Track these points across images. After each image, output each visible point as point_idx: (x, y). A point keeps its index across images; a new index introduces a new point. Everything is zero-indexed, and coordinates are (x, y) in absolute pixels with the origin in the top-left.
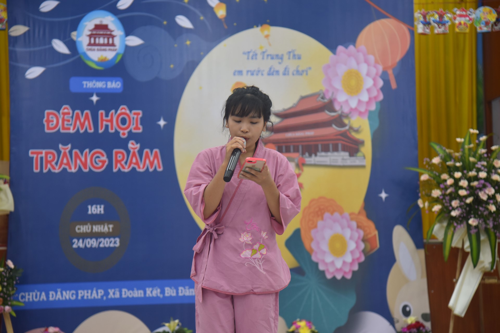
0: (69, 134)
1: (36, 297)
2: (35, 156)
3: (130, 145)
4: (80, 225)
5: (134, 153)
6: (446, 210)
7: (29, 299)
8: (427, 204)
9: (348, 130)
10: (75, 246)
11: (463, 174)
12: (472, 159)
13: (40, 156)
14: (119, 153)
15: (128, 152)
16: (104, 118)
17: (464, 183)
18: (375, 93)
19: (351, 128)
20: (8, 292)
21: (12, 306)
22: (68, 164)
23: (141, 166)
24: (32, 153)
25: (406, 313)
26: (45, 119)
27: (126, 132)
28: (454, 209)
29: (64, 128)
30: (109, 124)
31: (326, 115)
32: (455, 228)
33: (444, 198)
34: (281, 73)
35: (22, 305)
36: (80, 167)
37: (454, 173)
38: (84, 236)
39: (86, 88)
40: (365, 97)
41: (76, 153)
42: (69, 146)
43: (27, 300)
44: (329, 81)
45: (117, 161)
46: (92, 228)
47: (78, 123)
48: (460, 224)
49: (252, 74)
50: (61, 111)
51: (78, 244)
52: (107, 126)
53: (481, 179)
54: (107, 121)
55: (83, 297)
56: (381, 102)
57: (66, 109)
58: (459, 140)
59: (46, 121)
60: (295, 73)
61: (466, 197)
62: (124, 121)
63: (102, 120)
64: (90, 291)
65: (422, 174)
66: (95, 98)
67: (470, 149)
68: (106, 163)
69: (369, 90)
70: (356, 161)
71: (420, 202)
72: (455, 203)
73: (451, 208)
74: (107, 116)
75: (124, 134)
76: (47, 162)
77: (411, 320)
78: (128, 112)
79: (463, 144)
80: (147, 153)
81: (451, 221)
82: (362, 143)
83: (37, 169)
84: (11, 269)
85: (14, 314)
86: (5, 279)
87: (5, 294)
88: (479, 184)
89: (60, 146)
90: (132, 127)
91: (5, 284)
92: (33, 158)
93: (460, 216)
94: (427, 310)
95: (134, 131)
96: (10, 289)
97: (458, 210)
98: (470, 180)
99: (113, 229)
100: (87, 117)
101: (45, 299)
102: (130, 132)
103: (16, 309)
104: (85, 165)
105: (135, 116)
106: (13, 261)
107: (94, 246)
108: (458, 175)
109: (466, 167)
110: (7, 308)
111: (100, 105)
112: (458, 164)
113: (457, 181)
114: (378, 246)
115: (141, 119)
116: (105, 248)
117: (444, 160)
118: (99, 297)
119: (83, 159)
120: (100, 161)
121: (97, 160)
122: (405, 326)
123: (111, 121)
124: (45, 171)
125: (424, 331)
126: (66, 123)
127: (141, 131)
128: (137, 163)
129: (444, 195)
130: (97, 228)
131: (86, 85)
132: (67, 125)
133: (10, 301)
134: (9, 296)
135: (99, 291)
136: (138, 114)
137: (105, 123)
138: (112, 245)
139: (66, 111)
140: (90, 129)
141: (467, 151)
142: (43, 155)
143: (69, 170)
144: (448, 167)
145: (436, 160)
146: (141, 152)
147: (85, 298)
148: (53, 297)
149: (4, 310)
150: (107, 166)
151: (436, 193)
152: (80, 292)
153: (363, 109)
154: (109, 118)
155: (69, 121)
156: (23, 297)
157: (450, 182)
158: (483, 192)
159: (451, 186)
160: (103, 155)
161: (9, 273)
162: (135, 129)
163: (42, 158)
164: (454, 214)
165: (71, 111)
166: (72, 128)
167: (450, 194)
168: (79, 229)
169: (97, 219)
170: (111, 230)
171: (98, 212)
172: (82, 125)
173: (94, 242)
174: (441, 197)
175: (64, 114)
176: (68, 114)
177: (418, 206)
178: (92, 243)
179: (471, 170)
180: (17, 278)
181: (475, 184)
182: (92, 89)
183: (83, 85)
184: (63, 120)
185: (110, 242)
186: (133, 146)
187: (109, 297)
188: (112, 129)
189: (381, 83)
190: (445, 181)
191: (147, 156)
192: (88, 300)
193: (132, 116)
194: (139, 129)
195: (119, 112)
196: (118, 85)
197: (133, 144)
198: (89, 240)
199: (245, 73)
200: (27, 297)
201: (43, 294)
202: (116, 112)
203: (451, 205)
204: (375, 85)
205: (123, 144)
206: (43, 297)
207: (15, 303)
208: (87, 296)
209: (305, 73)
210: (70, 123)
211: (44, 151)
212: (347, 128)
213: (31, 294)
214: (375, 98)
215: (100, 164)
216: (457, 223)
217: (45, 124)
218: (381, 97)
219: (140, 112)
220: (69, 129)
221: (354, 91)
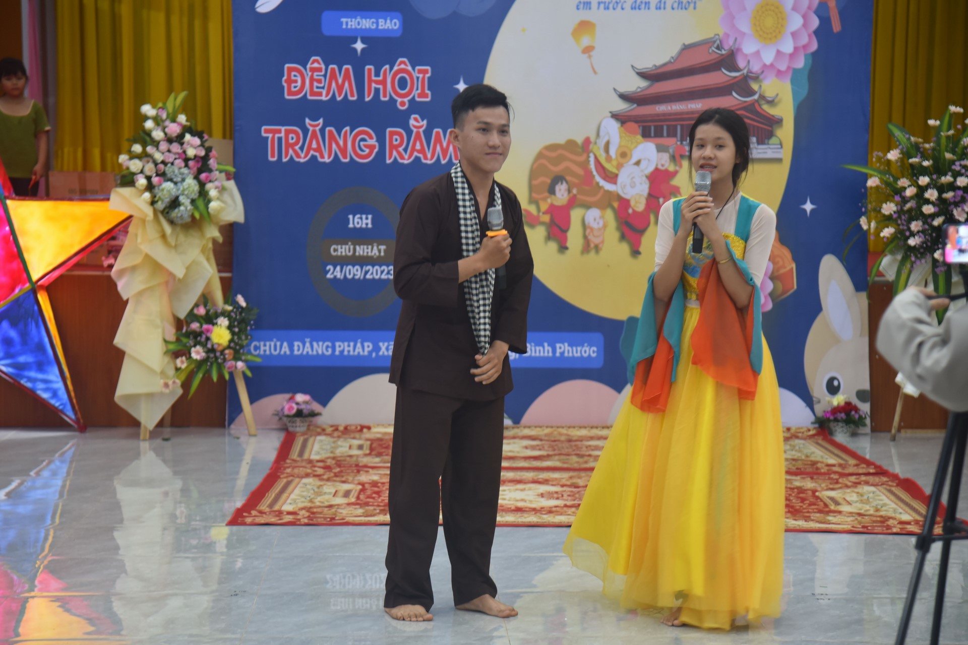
0: (321, 101)
1: (275, 350)
2: (270, 136)
3: (412, 122)
4: (337, 244)
5: (418, 133)
6: (902, 236)
7: (265, 351)
8: (873, 224)
9: (757, 101)
10: (329, 276)
11: (932, 179)
12: (948, 156)
13: (277, 136)
14: (394, 135)
15: (409, 132)
16: (374, 78)
17: (932, 194)
18: (804, 39)
19: (762, 97)
20: (240, 342)
21: (245, 361)
22: (318, 149)
23: (429, 156)
24: (267, 131)
25: (833, 388)
26: (285, 78)
27: (406, 100)
28: (913, 234)
29: (313, 93)
30: (381, 87)
31: (725, 76)
32: (913, 263)
33: (900, 217)
34: (653, 6)
35: (258, 360)
36: (336, 154)
37: (918, 178)
38: (343, 261)
39: (347, 29)
40: (788, 47)
41: (330, 132)
42: (321, 121)
43: (262, 352)
44: (730, 18)
45: (393, 147)
46: (355, 250)
47: (334, 85)
48: (920, 259)
49: (607, 8)
50: (308, 66)
51: (335, 273)
52: (377, 90)
53: (959, 188)
54: (377, 82)
55: (342, 352)
56: (814, 54)
57: (317, 62)
58: (931, 122)
59: (286, 81)
60: (676, 5)
61: (933, 216)
62: (403, 83)
63: (370, 81)
64: (352, 344)
65: (871, 176)
66: (359, 46)
67: (948, 137)
68: (376, 150)
69: (794, 35)
70: (767, 151)
71: (863, 221)
72: (915, 226)
73: (908, 234)
74: (377, 75)
75: (403, 104)
76: (289, 145)
77: (838, 400)
78: (410, 68)
79: (938, 129)
80: (438, 133)
81: (909, 253)
82: (779, 122)
83: (273, 156)
84: (242, 308)
85: (249, 374)
86: (236, 323)
87: (236, 344)
88: (954, 197)
89: (307, 121)
90: (415, 93)
91: (236, 330)
92: (267, 138)
93: (921, 246)
94: (866, 386)
95: (418, 99)
96: (243, 337)
97: (920, 237)
98: (941, 189)
99: (385, 251)
100: (347, 77)
101: (288, 353)
102: (412, 101)
103: (251, 366)
104: (344, 151)
105: (421, 76)
106: (243, 296)
107: (357, 277)
108: (924, 180)
109: (940, 168)
110: (240, 364)
111: (367, 57)
112: (926, 163)
113: (922, 190)
114: (795, 287)
115: (429, 78)
116: (374, 279)
117: (906, 154)
118: (366, 353)
119: (341, 143)
120: (366, 146)
121: (362, 143)
122: (829, 409)
123: (384, 82)
124: (284, 160)
125: (857, 416)
126: (315, 84)
127: (428, 99)
128: (422, 151)
129: (900, 212)
130: (362, 250)
131: (347, 23)
132: (318, 87)
133: (243, 354)
134: (242, 347)
135: (366, 344)
136: (426, 72)
137: (374, 85)
138: (384, 277)
139: (316, 65)
140: (352, 95)
141: (943, 141)
142: (283, 135)
143: (320, 160)
144: (912, 165)
145: (893, 155)
146: (428, 133)
147: (346, 353)
148: (299, 350)
149: (236, 367)
150: (377, 153)
151: (889, 208)
152: (337, 344)
153: (783, 67)
154: (381, 78)
155: (319, 81)
156: (256, 348)
157: (910, 192)
158: (959, 209)
159: (912, 198)
160: (371, 138)
161: (241, 313)
162: (420, 96)
163: (280, 139)
164: (912, 242)
165: (323, 66)
166: (324, 92)
167: (910, 210)
168: (335, 250)
169: (361, 236)
170: (382, 254)
171: (364, 226)
172: (340, 88)
173: (357, 270)
174: (895, 216)
175: (313, 70)
176: (319, 70)
177: (860, 227)
178: (355, 272)
179: (945, 175)
180: (252, 322)
181: (949, 195)
182: (356, 29)
183: (342, 23)
184: (312, 80)
185: (382, 272)
186: (416, 123)
187: (381, 353)
188: (385, 96)
189: (815, 22)
190: (904, 189)
191: (438, 140)
192: (349, 357)
193: (415, 74)
194: (426, 96)
195: (396, 68)
196: (395, 24)
197: (416, 120)
198: (350, 267)
199: (594, 5)
200: (262, 348)
201: (285, 344)
202: (391, 69)
203: (909, 229)
204: (805, 25)
205: (401, 120)
206: (285, 349)
207: (249, 357)
208: (349, 351)
209: (692, 5)
210: (322, 85)
211: (283, 129)
212: (756, 97)
213: (268, 344)
214: (805, 47)
215: (367, 151)
216: (916, 257)
217: (285, 85)
218: (815, 46)
219: (428, 68)
220: (320, 94)
221: (769, 36)
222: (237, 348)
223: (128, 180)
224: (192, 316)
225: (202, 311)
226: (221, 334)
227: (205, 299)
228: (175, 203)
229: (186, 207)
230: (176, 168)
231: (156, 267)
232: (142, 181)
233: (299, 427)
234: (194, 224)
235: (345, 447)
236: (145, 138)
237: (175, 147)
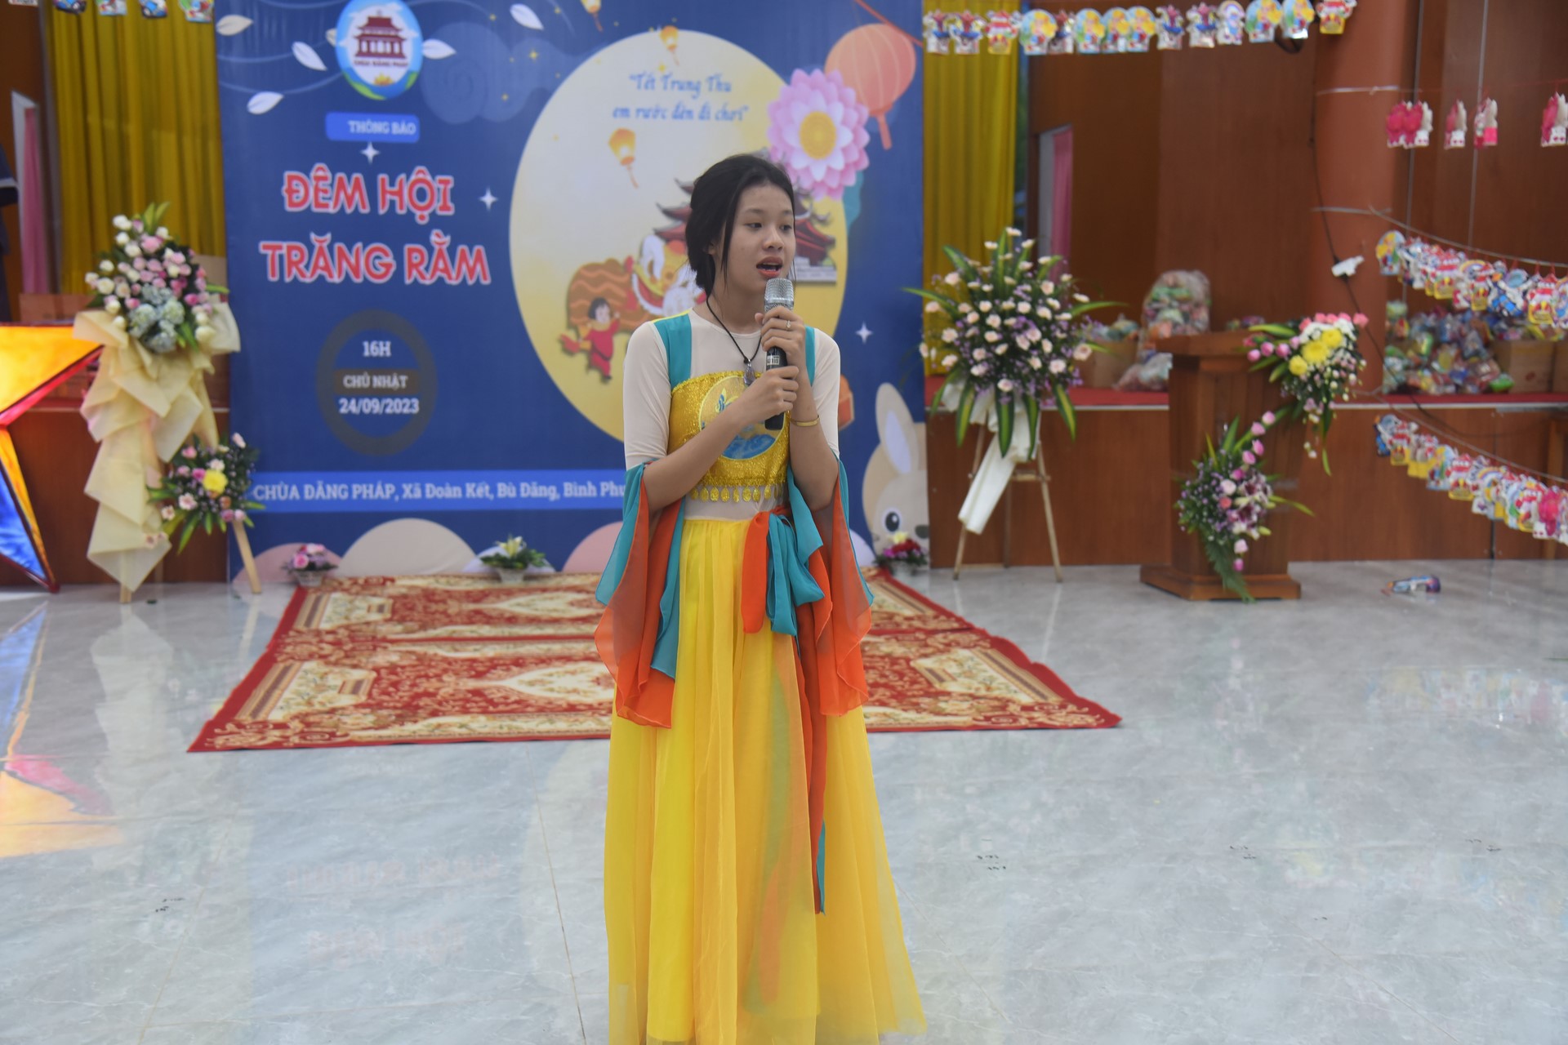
0: (328, 215)
1: (283, 493)
2: (269, 252)
3: (434, 238)
4: (351, 374)
5: (440, 252)
6: (964, 365)
7: (270, 496)
8: (934, 352)
9: (809, 220)
10: (343, 410)
11: (994, 304)
12: (1008, 280)
13: (278, 252)
14: (413, 252)
15: (430, 249)
16: (388, 188)
17: (994, 321)
18: (855, 155)
19: (814, 216)
20: (239, 488)
21: (246, 510)
22: (327, 268)
23: (454, 275)
24: (266, 247)
25: (892, 525)
26: (285, 187)
27: (426, 213)
28: (976, 363)
29: (318, 205)
30: (396, 198)
32: (976, 394)
33: (962, 345)
34: (696, 114)
35: (261, 507)
36: (347, 274)
37: (979, 303)
38: (358, 394)
39: (356, 134)
40: (839, 163)
41: (340, 249)
42: (328, 236)
43: (267, 497)
44: (778, 131)
45: (412, 266)
46: (371, 381)
47: (342, 196)
48: (985, 389)
49: (646, 116)
50: (313, 174)
51: (349, 407)
52: (392, 203)
53: (1021, 314)
54: (392, 193)
55: (360, 496)
56: (866, 172)
57: (320, 170)
58: (989, 245)
59: (287, 191)
60: (720, 115)
61: (997, 344)
62: (421, 195)
63: (384, 192)
64: (371, 486)
65: (930, 300)
66: (370, 152)
67: (1006, 262)
68: (393, 269)
69: (845, 151)
70: (820, 273)
71: (923, 349)
72: (979, 354)
73: (971, 362)
74: (392, 184)
75: (422, 217)
76: (291, 263)
77: (899, 537)
78: (429, 178)
79: (994, 253)
80: (463, 252)
81: (971, 383)
82: (830, 243)
83: (273, 275)
84: (240, 449)
85: (250, 523)
86: (233, 467)
87: (233, 490)
88: (1017, 323)
89: (313, 236)
90: (437, 205)
91: (234, 474)
92: (265, 256)
93: (985, 376)
94: (924, 520)
95: (440, 213)
96: (242, 483)
97: (983, 365)
98: (1004, 315)
99: (407, 382)
100: (357, 186)
101: (298, 497)
102: (433, 215)
103: (252, 515)
104: (356, 270)
105: (442, 187)
106: (242, 435)
107: (375, 411)
108: (985, 306)
109: (1000, 294)
110: (239, 514)
111: (380, 164)
112: (987, 288)
113: (983, 316)
114: (852, 417)
115: (453, 191)
116: (394, 415)
117: (966, 278)
118: (388, 496)
119: (353, 261)
120: (382, 265)
121: (377, 262)
122: (890, 547)
123: (400, 193)
124: (288, 280)
125: (918, 555)
126: (321, 195)
127: (451, 213)
128: (446, 270)
129: (962, 339)
130: (380, 381)
131: (355, 127)
132: (324, 198)
133: (243, 502)
134: (241, 493)
135: (388, 486)
136: (446, 182)
137: (389, 197)
138: (406, 411)
139: (321, 173)
140: (364, 207)
141: (1000, 265)
142: (284, 251)
143: (329, 280)
144: (971, 291)
145: (952, 279)
146: (452, 250)
147: (364, 496)
148: (310, 494)
149: (234, 517)
150: (395, 274)
151: (950, 335)
152: (355, 487)
153: (834, 184)
154: (396, 188)
155: (325, 192)
156: (261, 493)
157: (972, 318)
158: (1022, 337)
159: (974, 324)
160: (386, 254)
161: (239, 455)
162: (442, 208)
163: (281, 257)
164: (977, 371)
165: (329, 174)
166: (331, 204)
167: (973, 338)
168: (349, 382)
169: (378, 366)
170: (404, 385)
171: (382, 354)
172: (350, 199)
173: (375, 404)
174: (957, 343)
175: (318, 179)
176: (325, 178)
177: (919, 355)
178: (372, 406)
179: (1005, 299)
180: (252, 465)
181: (1011, 322)
182: (366, 135)
183: (348, 127)
184: (317, 190)
185: (404, 405)
186: (439, 239)
187: (405, 496)
188: (401, 208)
189: (865, 138)
190: (965, 315)
191: (464, 258)
192: (369, 502)
193: (436, 185)
194: (448, 209)
195: (413, 177)
196: (411, 129)
197: (438, 235)
198: (366, 400)
199: (633, 113)
200: (268, 493)
201: (294, 488)
202: (408, 177)
203: (972, 357)
204: (855, 140)
205: (421, 235)
206: (294, 493)
207: (251, 505)
208: (368, 495)
209: (737, 116)
210: (328, 196)
211: (285, 245)
212: (807, 215)
213: (274, 487)
214: (856, 164)
215: (383, 270)
216: (980, 386)
217: (285, 195)
218: (865, 163)
219: (450, 178)
220: (326, 206)
221: (820, 151)
222: (234, 495)
223: (98, 303)
224: (179, 459)
225: (191, 453)
226: (215, 479)
227: (195, 439)
228: (154, 329)
229: (168, 333)
230: (157, 288)
231: (135, 404)
232: (113, 304)
233: (313, 581)
234: (180, 353)
235: (366, 610)
236: (118, 255)
237: (154, 265)
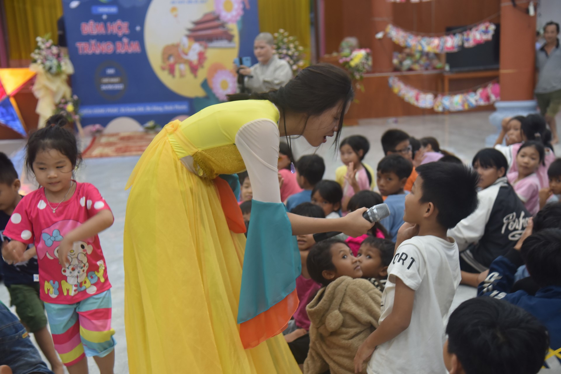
1: (87, 112)
2: (79, 46)
4: (104, 78)
5: (126, 44)
10: (102, 89)
12: (281, 44)
14: (118, 44)
15: (123, 43)
18: (239, 11)
19: (228, 29)
20: (77, 110)
22: (94, 50)
23: (129, 50)
24: (78, 44)
26: (82, 27)
31: (216, 23)
35: (83, 115)
38: (107, 84)
39: (100, 12)
40: (234, 13)
42: (94, 41)
43: (84, 113)
44: (217, 5)
45: (118, 48)
46: (110, 80)
49: (180, 3)
50: (89, 23)
51: (104, 88)
54: (111, 27)
55: (108, 112)
56: (243, 16)
63: (109, 27)
64: (111, 109)
66: (105, 17)
68: (113, 49)
69: (236, 10)
70: (231, 45)
74: (111, 25)
75: (120, 34)
78: (121, 23)
80: (132, 43)
82: (234, 36)
83: (80, 53)
85: (80, 119)
86: (75, 103)
87: (75, 110)
89: (90, 41)
91: (75, 106)
95: (125, 33)
96: (78, 108)
99: (119, 80)
100: (101, 26)
102: (123, 33)
103: (80, 117)
105: (126, 24)
106: (77, 95)
107: (110, 89)
110: (77, 117)
111: (107, 20)
115: (128, 26)
118: (116, 111)
123: (114, 27)
124: (84, 53)
127: (128, 33)
128: (127, 49)
131: (100, 10)
133: (78, 113)
135: (116, 109)
139: (91, 23)
140: (104, 32)
143: (95, 53)
146: (129, 43)
148: (94, 112)
150: (114, 51)
152: (106, 109)
153: (234, 20)
156: (82, 111)
160: (111, 44)
162: (125, 31)
165: (93, 23)
168: (104, 81)
169: (111, 76)
171: (112, 73)
178: (110, 87)
179: (279, 49)
180: (80, 104)
182: (103, 12)
183: (98, 10)
185: (119, 87)
186: (125, 40)
187: (121, 111)
188: (114, 32)
189: (242, 6)
191: (132, 45)
193: (123, 25)
194: (128, 31)
195: (117, 23)
196: (115, 10)
199: (176, 2)
201: (90, 110)
202: (115, 23)
204: (239, 7)
205: (120, 39)
206: (91, 112)
207: (80, 115)
208: (110, 111)
211: (82, 43)
212: (226, 29)
213: (85, 110)
214: (240, 13)
218: (242, 13)
219: (128, 22)
221: (229, 10)
222: (76, 112)
223: (35, 61)
224: (60, 103)
225: (63, 101)
226: (70, 108)
227: (64, 97)
228: (50, 68)
229: (54, 70)
230: (50, 57)
231: (47, 88)
232: (39, 62)
233: (98, 135)
234: (58, 74)
235: (112, 139)
236: (39, 48)
237: (49, 51)
